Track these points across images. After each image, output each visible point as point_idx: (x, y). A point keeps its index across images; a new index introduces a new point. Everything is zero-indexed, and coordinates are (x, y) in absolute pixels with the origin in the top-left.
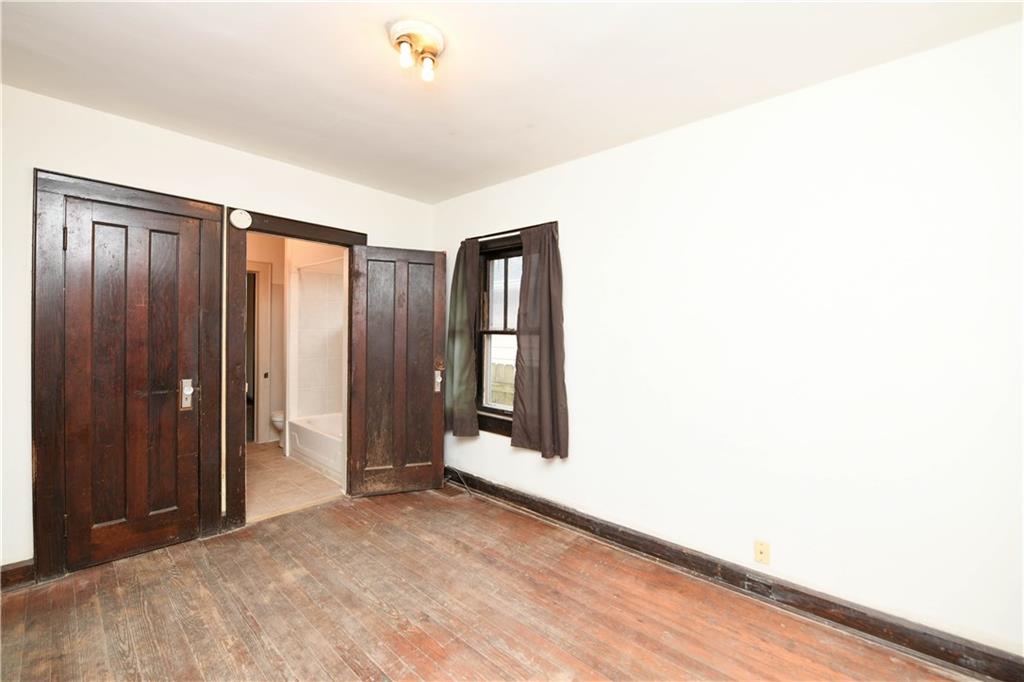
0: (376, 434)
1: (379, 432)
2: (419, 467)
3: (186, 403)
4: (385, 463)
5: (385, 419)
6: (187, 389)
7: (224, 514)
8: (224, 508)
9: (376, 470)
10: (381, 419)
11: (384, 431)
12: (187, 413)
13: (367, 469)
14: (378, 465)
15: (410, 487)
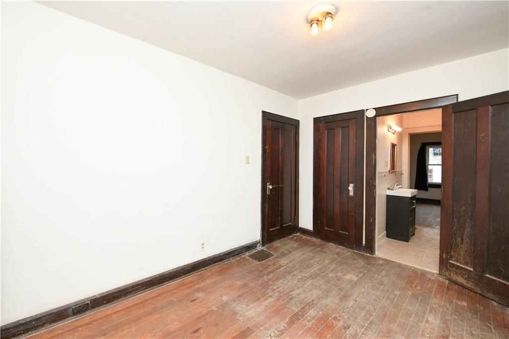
0: (459, 239)
1: (462, 240)
2: (500, 282)
3: (351, 193)
4: (466, 264)
5: (467, 231)
6: (351, 188)
7: (364, 245)
8: (364, 242)
9: (457, 266)
10: (464, 229)
11: (466, 240)
12: (352, 197)
13: (451, 261)
14: (461, 263)
15: (490, 295)
